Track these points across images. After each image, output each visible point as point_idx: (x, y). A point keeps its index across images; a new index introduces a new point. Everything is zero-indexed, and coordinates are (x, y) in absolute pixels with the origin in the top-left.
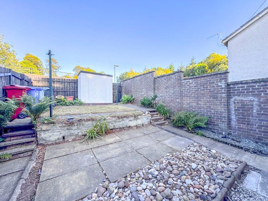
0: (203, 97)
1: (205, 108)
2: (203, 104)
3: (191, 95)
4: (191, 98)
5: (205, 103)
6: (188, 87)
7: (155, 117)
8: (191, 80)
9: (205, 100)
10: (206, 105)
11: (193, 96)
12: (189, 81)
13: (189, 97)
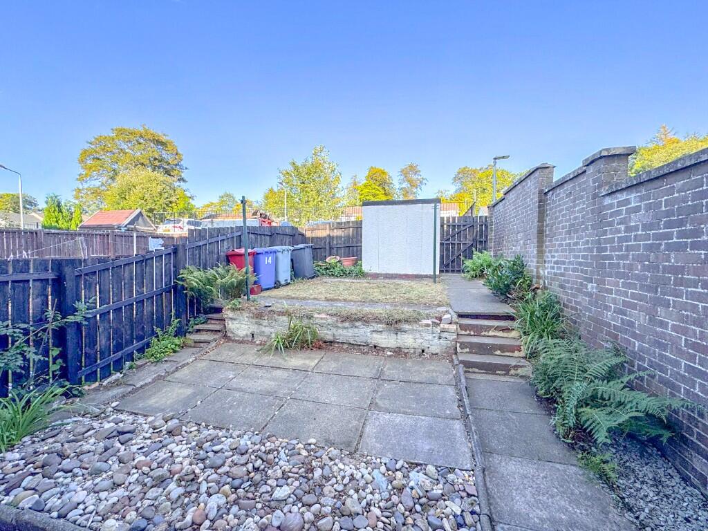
0: (675, 284)
1: (679, 352)
2: (675, 328)
3: (630, 267)
4: (630, 286)
5: (681, 320)
6: (623, 227)
7: (494, 336)
8: (633, 196)
9: (684, 306)
10: (685, 331)
11: (638, 278)
12: (627, 202)
13: (623, 276)
